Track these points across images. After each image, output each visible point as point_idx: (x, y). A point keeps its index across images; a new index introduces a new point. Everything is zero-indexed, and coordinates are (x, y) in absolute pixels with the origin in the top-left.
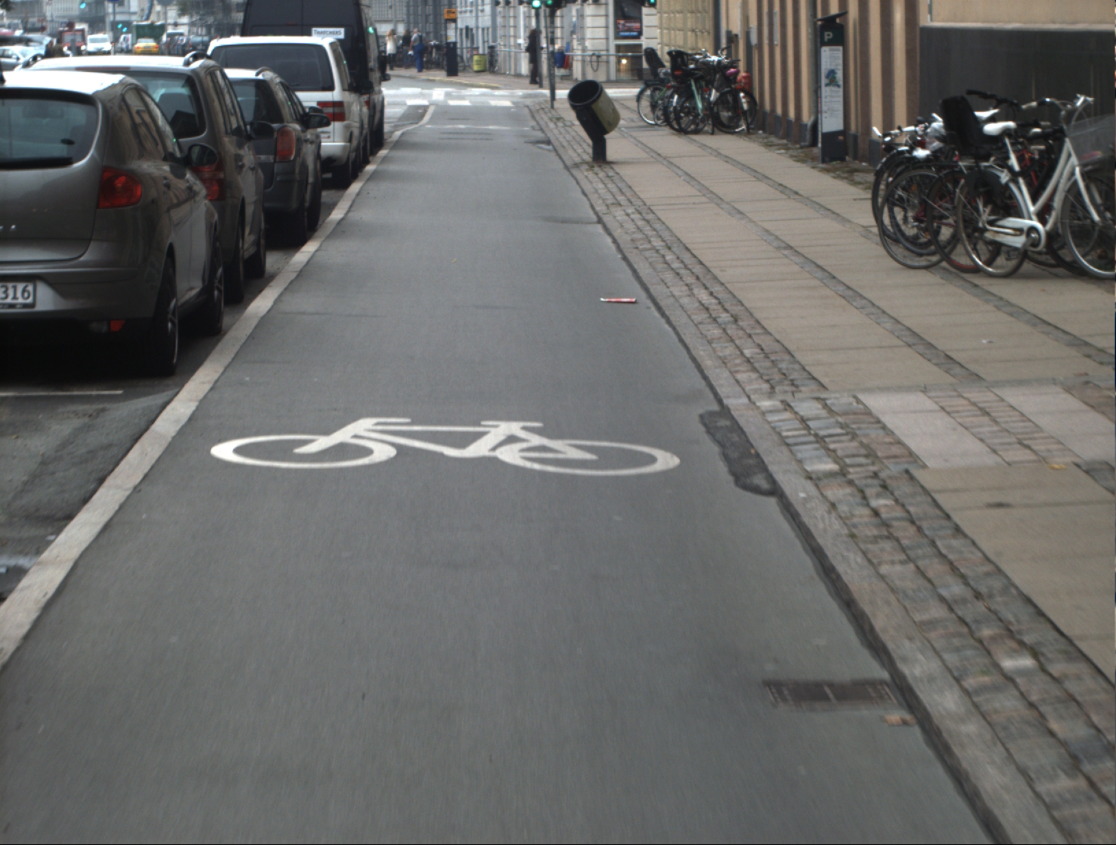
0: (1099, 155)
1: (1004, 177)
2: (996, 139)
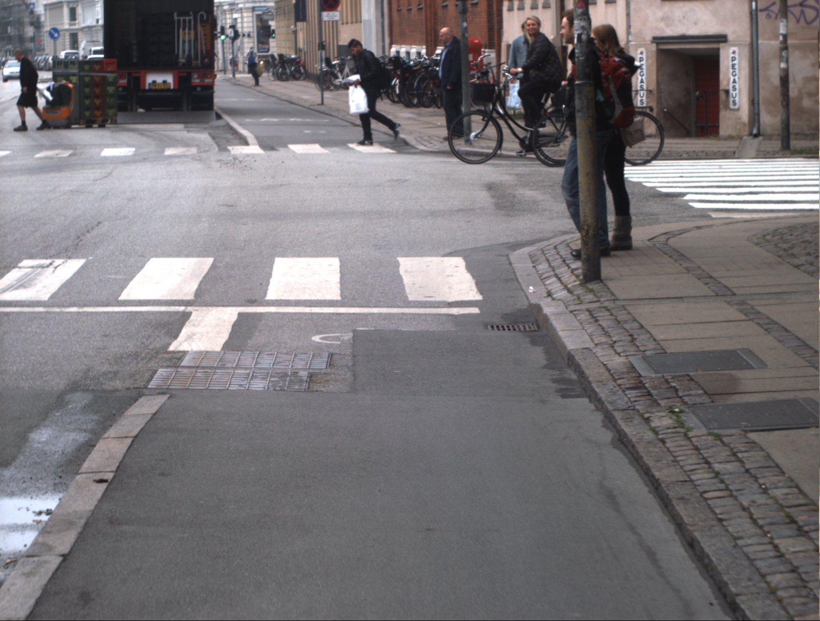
0: (351, 67)
1: (336, 72)
2: (335, 65)
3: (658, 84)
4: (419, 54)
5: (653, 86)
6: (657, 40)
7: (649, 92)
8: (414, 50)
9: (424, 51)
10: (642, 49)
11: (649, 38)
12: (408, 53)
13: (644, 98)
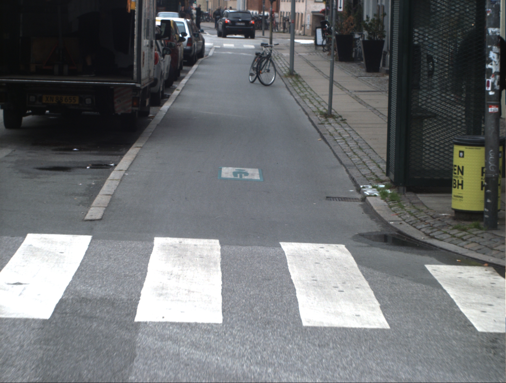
3: (313, 23)
4: (256, 13)
5: (311, 24)
6: (313, 12)
7: (310, 25)
8: (254, 12)
9: (258, 12)
10: (309, 14)
11: (311, 11)
12: (253, 13)
13: (309, 27)
